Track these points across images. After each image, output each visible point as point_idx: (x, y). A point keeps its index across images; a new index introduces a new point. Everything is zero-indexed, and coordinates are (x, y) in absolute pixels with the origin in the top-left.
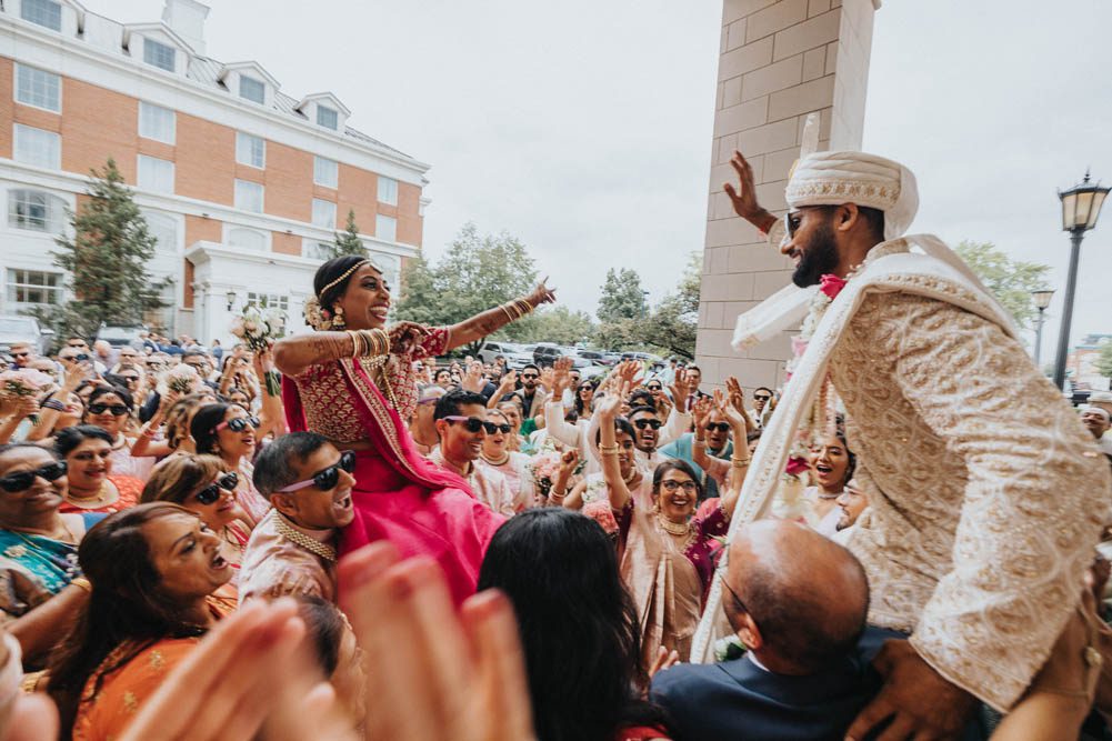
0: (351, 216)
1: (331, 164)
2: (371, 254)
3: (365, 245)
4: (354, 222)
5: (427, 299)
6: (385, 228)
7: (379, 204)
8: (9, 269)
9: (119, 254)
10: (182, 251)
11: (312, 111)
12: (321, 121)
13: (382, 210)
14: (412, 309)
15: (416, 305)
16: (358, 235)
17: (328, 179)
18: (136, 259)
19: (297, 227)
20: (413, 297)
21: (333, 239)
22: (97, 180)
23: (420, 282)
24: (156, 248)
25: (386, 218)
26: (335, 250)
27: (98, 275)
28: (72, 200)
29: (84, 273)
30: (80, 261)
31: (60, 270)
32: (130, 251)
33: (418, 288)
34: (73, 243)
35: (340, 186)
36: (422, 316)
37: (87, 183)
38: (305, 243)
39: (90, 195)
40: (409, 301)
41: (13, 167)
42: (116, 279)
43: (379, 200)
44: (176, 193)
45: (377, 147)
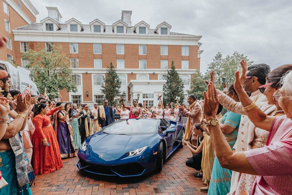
0: (173, 63)
1: (165, 47)
2: (180, 75)
3: (177, 72)
4: (174, 65)
5: (201, 88)
6: (185, 64)
7: (182, 57)
8: (94, 95)
9: (114, 88)
10: (127, 85)
11: (159, 31)
12: (162, 33)
13: (184, 58)
14: (195, 93)
15: (197, 91)
16: (176, 70)
17: (165, 52)
18: (117, 89)
19: (156, 71)
20: (195, 88)
21: (167, 73)
22: (108, 69)
23: (197, 82)
24: (121, 84)
25: (185, 61)
26: (168, 76)
27: (110, 94)
28: (104, 75)
29: (107, 94)
30: (106, 91)
31: (103, 94)
32: (116, 87)
33: (197, 84)
34: (105, 86)
35: (169, 53)
36: (199, 95)
37: (107, 70)
38: (159, 75)
39: (107, 73)
40: (194, 90)
41: (94, 70)
42: (113, 94)
43: (182, 55)
44: (125, 68)
45: (181, 36)
